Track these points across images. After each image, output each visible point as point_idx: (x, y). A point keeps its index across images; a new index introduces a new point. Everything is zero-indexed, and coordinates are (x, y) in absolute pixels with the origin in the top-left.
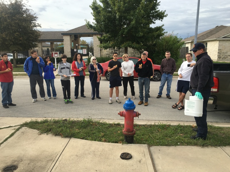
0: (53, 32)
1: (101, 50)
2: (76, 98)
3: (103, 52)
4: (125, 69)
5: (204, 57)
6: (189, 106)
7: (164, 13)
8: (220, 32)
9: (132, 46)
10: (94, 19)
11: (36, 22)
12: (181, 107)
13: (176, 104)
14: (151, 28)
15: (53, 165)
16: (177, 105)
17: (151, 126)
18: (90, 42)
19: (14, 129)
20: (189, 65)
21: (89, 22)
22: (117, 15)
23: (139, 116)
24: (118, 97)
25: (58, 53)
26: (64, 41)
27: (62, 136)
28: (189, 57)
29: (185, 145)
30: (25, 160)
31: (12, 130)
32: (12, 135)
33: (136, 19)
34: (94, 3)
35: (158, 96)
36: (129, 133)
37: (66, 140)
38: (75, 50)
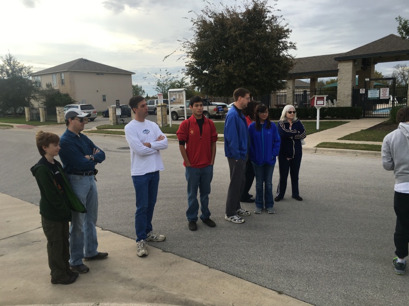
11: (287, 40)
25: (325, 98)
26: (339, 74)
38: (362, 91)
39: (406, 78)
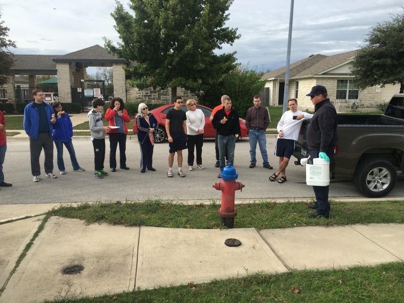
0: (35, 56)
1: (126, 91)
2: (113, 171)
3: (129, 95)
4: (192, 122)
5: (326, 105)
6: (312, 173)
7: (235, 32)
8: (317, 65)
9: (187, 85)
10: (120, 37)
11: (5, 37)
12: (282, 179)
13: (274, 174)
14: (216, 55)
15: (135, 260)
16: (276, 176)
17: (249, 205)
18: (95, 75)
19: (39, 220)
20: (295, 118)
21: (109, 42)
22: (161, 33)
23: (243, 188)
24: (181, 167)
25: (52, 95)
26: (58, 73)
27: (126, 225)
28: (293, 105)
29: (304, 226)
30: (88, 258)
31: (36, 221)
32: (41, 228)
33: (193, 40)
34: (120, 10)
35: (252, 164)
36: (230, 213)
37: (135, 230)
38: (79, 90)
39: (108, 78)
